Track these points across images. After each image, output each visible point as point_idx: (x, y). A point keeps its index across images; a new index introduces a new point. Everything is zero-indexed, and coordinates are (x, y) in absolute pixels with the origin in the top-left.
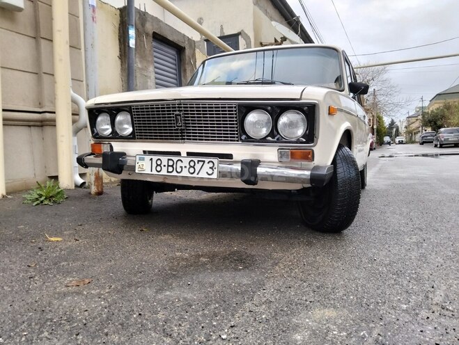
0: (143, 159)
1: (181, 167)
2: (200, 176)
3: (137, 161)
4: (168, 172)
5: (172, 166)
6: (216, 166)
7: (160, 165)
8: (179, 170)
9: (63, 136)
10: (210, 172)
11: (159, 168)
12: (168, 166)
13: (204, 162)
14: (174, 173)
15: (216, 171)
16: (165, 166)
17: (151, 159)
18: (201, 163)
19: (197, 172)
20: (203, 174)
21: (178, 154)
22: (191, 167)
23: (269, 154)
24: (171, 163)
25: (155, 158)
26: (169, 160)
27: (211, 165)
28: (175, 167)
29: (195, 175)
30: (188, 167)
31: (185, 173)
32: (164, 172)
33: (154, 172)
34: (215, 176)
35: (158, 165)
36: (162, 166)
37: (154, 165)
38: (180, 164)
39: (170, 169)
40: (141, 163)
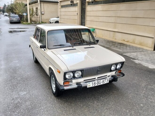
0: (90, 83)
2: (105, 83)
5: (98, 83)
7: (95, 84)
8: (100, 83)
10: (107, 81)
14: (99, 85)
15: (108, 81)
17: (92, 83)
20: (106, 83)
21: (95, 78)
30: (102, 82)
31: (102, 84)
33: (93, 86)
38: (100, 82)
39: (98, 84)
40: (89, 85)
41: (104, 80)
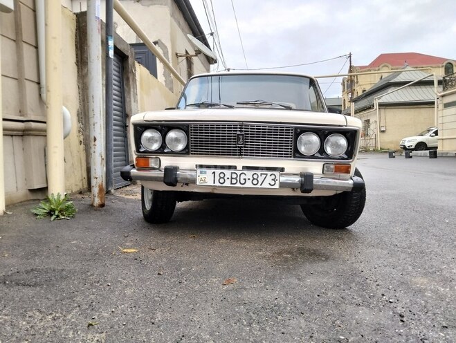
0: (205, 173)
1: (245, 179)
2: (263, 186)
3: (198, 174)
4: (231, 184)
5: (236, 179)
6: (277, 178)
7: (223, 178)
8: (243, 181)
9: (57, 147)
10: (272, 183)
11: (222, 181)
12: (232, 178)
13: (267, 174)
14: (238, 185)
15: (277, 182)
16: (228, 178)
17: (214, 173)
18: (264, 176)
19: (260, 183)
20: (266, 185)
21: (235, 168)
22: (254, 179)
23: (315, 168)
24: (234, 176)
25: (218, 172)
26: (232, 173)
27: (273, 177)
28: (238, 179)
29: (258, 186)
30: (251, 179)
31: (249, 184)
32: (228, 183)
33: (217, 184)
34: (277, 186)
35: (221, 178)
36: (225, 178)
37: (217, 178)
38: (243, 176)
39: (234, 181)
40: (202, 176)
41: (259, 173)
